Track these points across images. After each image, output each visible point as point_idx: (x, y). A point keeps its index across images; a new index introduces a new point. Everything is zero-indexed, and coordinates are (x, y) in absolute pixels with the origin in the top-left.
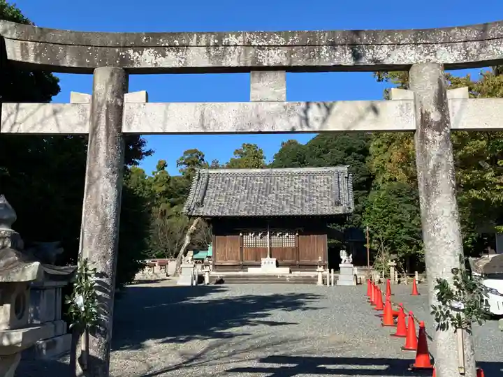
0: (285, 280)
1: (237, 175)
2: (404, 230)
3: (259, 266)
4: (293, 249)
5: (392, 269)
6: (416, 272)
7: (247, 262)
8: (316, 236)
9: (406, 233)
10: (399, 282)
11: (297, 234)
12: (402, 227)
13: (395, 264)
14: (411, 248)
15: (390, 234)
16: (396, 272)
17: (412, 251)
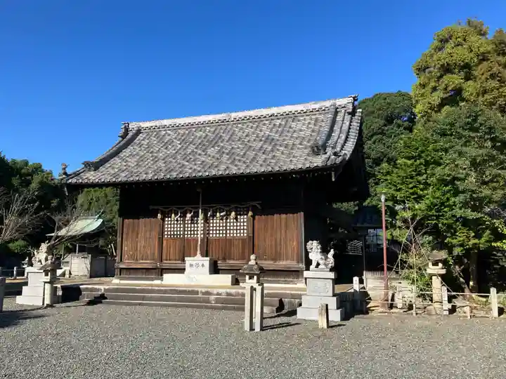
0: (208, 301)
1: (178, 127)
2: (461, 198)
3: (182, 270)
4: (243, 240)
5: (436, 282)
6: (493, 290)
7: (166, 264)
8: (284, 216)
9: (465, 205)
10: (453, 310)
11: (250, 213)
12: (456, 193)
13: (444, 272)
14: (478, 236)
15: (429, 208)
16: (445, 288)
17: (482, 243)
